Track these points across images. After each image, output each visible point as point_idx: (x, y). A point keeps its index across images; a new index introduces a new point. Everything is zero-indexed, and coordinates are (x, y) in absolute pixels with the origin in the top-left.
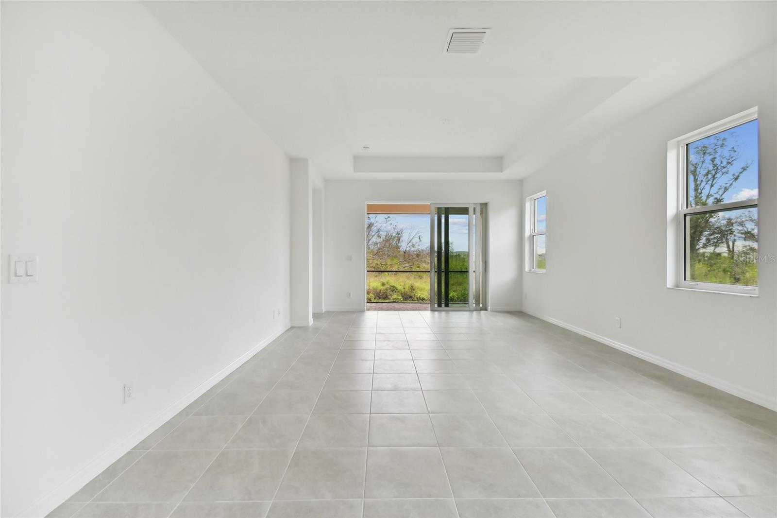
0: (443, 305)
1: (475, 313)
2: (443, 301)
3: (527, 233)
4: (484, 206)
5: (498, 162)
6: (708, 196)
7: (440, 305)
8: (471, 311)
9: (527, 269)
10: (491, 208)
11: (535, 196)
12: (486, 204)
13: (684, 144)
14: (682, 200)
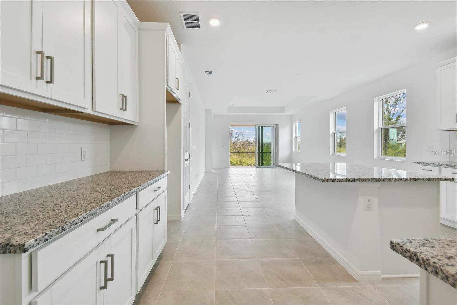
0: (261, 166)
1: (273, 168)
2: (261, 164)
3: (294, 136)
4: (277, 125)
5: (282, 109)
6: (394, 114)
7: (259, 165)
8: (272, 167)
9: (294, 151)
10: (280, 126)
11: (297, 122)
12: (278, 125)
13: (335, 112)
14: (334, 129)
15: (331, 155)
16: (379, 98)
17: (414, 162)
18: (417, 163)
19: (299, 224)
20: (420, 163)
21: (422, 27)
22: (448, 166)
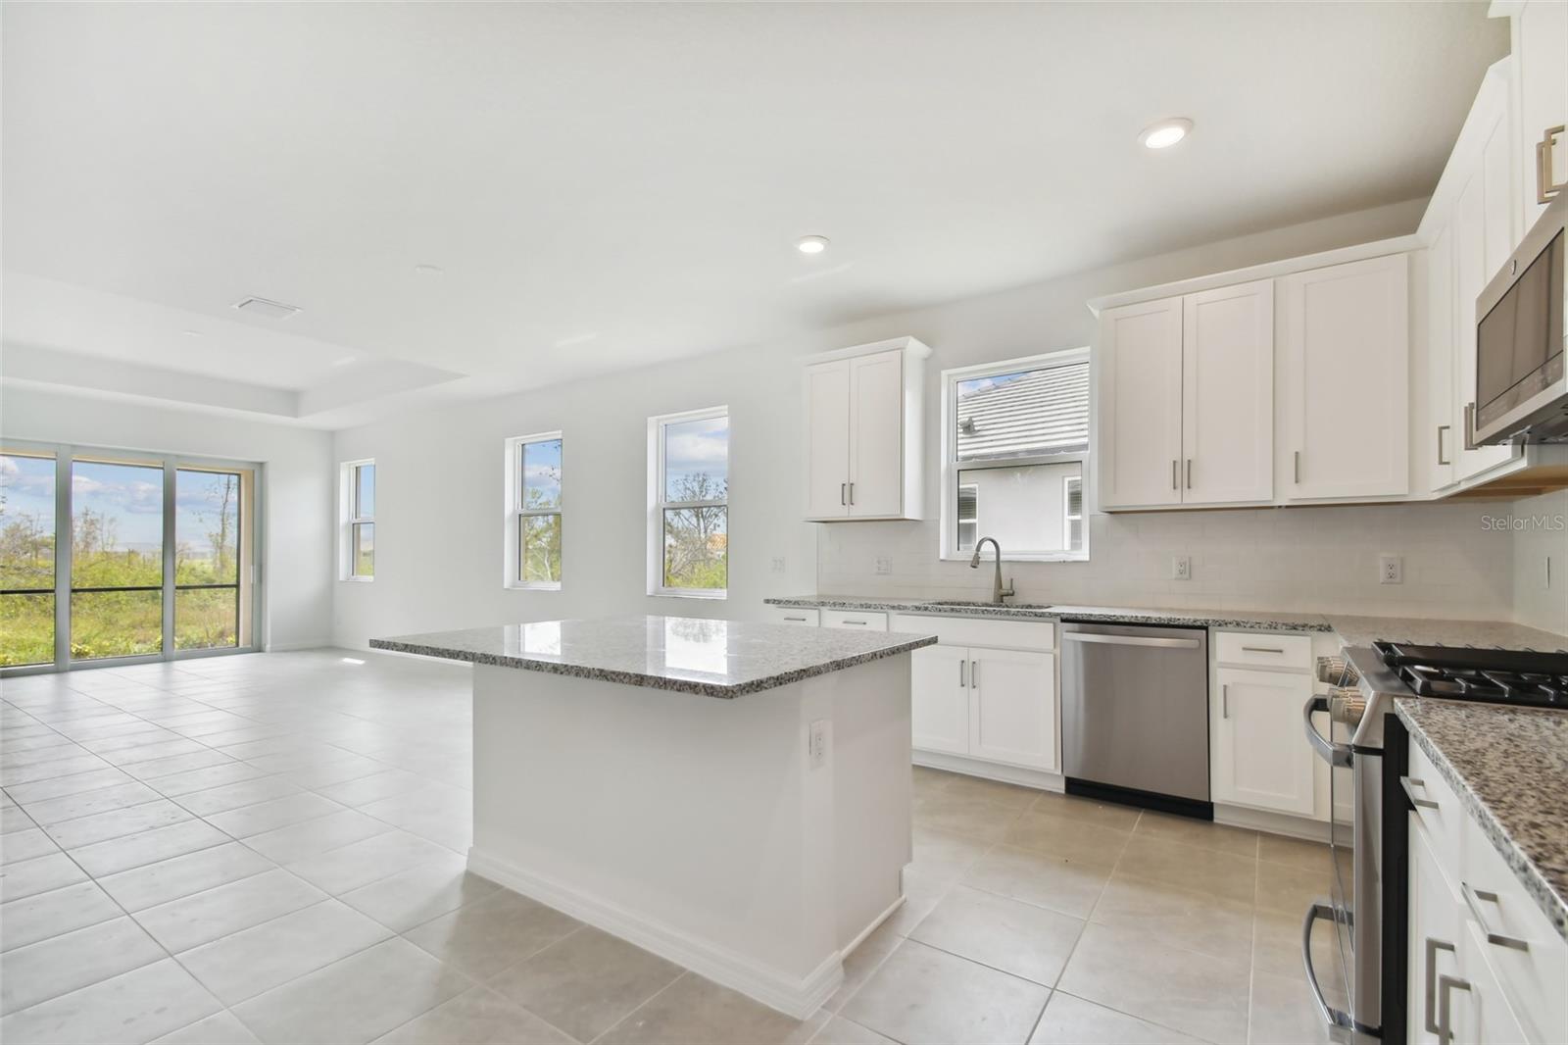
3: (344, 516)
4: (257, 468)
5: (291, 400)
9: (342, 577)
10: (271, 474)
11: (358, 463)
12: (261, 464)
13: (519, 444)
14: (518, 499)
15: (507, 589)
16: (658, 420)
17: (767, 601)
18: (774, 601)
19: (495, 887)
20: (779, 602)
21: (812, 248)
22: (837, 608)
